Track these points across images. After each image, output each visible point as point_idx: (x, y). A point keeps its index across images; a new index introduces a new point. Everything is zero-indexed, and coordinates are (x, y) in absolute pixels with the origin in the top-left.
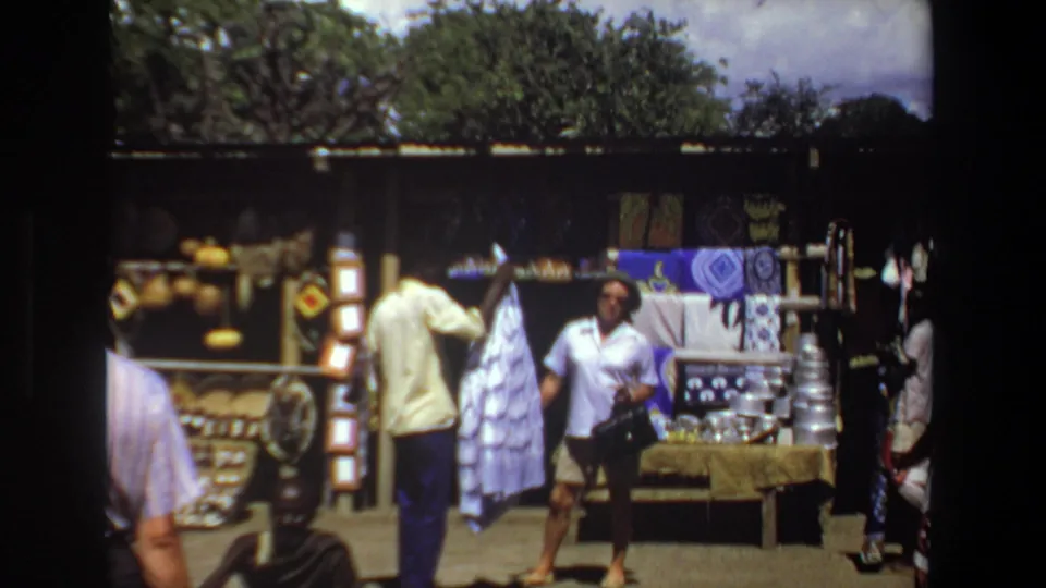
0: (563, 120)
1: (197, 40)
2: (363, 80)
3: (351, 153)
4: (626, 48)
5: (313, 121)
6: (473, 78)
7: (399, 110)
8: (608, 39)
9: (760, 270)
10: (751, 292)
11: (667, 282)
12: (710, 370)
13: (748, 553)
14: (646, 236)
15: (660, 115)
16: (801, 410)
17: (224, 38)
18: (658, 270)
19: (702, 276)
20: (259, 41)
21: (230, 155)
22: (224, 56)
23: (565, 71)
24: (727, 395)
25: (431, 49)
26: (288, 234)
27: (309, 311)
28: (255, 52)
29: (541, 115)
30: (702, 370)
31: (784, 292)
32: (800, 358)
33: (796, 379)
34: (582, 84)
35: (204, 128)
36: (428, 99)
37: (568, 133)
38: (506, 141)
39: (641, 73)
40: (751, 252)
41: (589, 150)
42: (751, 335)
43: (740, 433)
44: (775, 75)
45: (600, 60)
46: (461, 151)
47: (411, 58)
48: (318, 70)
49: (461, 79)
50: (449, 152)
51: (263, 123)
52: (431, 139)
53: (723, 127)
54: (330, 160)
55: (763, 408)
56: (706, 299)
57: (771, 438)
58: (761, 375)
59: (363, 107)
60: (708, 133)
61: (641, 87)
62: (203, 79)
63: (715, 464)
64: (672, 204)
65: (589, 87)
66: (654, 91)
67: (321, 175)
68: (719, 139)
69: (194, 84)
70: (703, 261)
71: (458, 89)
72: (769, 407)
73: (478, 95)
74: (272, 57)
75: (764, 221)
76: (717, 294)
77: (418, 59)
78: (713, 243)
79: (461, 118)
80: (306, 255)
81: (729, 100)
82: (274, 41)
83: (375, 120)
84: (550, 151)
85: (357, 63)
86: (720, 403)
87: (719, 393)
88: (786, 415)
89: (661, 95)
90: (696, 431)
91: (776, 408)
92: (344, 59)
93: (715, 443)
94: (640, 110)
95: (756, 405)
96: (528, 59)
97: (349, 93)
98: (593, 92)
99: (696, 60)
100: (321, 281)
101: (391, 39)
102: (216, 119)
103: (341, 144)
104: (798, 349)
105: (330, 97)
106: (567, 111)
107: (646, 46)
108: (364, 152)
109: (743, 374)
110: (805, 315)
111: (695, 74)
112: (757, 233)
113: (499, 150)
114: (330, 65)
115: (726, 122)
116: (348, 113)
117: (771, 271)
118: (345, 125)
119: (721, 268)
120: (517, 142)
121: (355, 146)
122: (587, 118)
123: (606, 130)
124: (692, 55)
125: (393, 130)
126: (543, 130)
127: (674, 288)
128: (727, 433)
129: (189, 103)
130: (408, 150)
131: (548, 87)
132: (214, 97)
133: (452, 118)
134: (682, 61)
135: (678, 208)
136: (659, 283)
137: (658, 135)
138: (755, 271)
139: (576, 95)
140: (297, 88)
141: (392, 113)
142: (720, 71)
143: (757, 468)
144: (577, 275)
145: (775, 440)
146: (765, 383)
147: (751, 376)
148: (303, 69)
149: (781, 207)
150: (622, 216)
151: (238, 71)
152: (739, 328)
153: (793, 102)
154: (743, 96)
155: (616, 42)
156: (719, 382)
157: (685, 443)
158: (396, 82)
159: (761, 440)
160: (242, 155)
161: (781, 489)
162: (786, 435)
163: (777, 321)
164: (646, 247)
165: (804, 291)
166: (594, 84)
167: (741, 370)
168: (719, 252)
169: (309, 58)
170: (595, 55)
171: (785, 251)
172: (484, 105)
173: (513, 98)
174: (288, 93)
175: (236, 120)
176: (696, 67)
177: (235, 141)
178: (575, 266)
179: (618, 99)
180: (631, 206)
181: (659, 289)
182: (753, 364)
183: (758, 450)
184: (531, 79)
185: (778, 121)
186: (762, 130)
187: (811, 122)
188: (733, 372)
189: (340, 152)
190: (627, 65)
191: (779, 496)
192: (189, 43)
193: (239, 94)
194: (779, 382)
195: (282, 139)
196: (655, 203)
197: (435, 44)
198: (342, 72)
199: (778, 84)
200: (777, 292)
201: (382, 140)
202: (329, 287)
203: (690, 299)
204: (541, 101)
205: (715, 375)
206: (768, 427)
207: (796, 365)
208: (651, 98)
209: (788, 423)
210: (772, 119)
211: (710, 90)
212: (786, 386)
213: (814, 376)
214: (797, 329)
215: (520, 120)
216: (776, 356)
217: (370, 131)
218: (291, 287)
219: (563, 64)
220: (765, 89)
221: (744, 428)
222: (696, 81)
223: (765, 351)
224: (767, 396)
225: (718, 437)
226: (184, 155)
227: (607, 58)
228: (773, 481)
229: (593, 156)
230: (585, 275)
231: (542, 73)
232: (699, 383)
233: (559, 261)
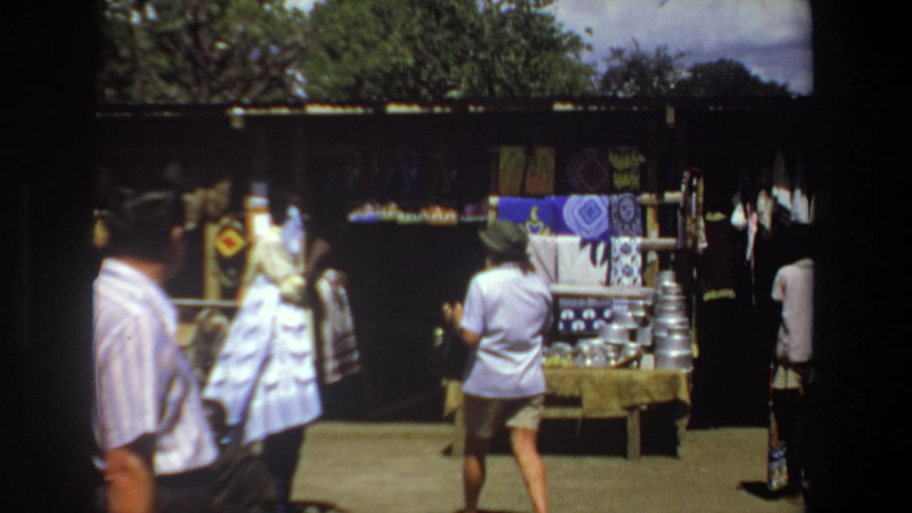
0: (449, 83)
1: (128, 15)
2: (274, 49)
3: (262, 112)
4: (503, 19)
5: (230, 85)
6: (369, 46)
7: (305, 75)
8: (488, 12)
9: (623, 213)
10: (616, 235)
11: (541, 224)
12: (581, 303)
13: (614, 463)
14: (523, 185)
15: (534, 78)
16: (662, 339)
17: (151, 13)
18: (534, 215)
19: (572, 219)
20: (182, 14)
21: (156, 114)
22: (149, 27)
23: (450, 40)
24: (596, 325)
25: (332, 21)
26: (208, 184)
27: (228, 252)
28: (178, 24)
29: (430, 78)
30: (574, 303)
31: (644, 234)
32: (660, 292)
33: (656, 310)
34: (465, 52)
35: (135, 92)
36: (331, 65)
37: (454, 94)
38: (399, 101)
39: (518, 42)
40: (615, 198)
41: (472, 109)
42: (616, 272)
43: (608, 359)
44: (637, 44)
45: (481, 31)
46: (359, 110)
47: (315, 29)
48: (234, 40)
49: (359, 48)
50: (349, 110)
51: (186, 86)
52: (333, 100)
53: (589, 88)
54: (246, 118)
55: (627, 336)
56: (576, 240)
57: (635, 363)
58: (625, 308)
59: (274, 72)
60: (577, 94)
61: (518, 54)
62: (133, 48)
63: (586, 385)
64: (546, 156)
65: (471, 53)
66: (529, 56)
67: (238, 131)
68: (584, 99)
69: (125, 52)
70: (573, 205)
71: (356, 56)
72: (633, 335)
73: (373, 61)
74: (194, 29)
75: (627, 171)
76: (585, 235)
77: (321, 30)
78: (582, 191)
79: (359, 81)
80: (224, 200)
81: (595, 64)
82: (195, 15)
83: (281, 83)
84: (437, 110)
85: (267, 34)
86: (589, 333)
87: (589, 323)
88: (648, 343)
89: (533, 61)
90: (569, 357)
91: (639, 337)
92: (256, 30)
93: (585, 367)
94: (516, 75)
95: (621, 333)
96: (417, 30)
97: (261, 61)
98: (475, 59)
99: (565, 30)
100: (238, 225)
101: (297, 13)
102: (145, 83)
103: (255, 104)
104: (657, 284)
105: (245, 63)
106: (453, 76)
107: (521, 17)
108: (275, 111)
109: (609, 307)
110: (663, 253)
111: (565, 42)
112: (620, 181)
113: (393, 109)
114: (244, 35)
115: (592, 84)
116: (260, 78)
117: (632, 215)
118: (259, 87)
119: (589, 212)
120: (408, 102)
121: (266, 106)
122: (470, 81)
123: (486, 91)
124: (561, 25)
125: (300, 92)
126: (432, 92)
127: (548, 230)
128: (596, 359)
129: (121, 69)
130: (314, 110)
131: (436, 54)
132: (143, 63)
133: (352, 81)
134: (553, 30)
135: (552, 161)
136: (535, 226)
137: (533, 95)
138: (618, 215)
139: (460, 61)
140: (216, 56)
141: (299, 77)
142: (586, 39)
143: (623, 389)
144: (463, 218)
145: (639, 366)
146: (630, 314)
147: (616, 308)
148: (219, 39)
149: (642, 159)
150: (501, 166)
151: (163, 40)
152: (605, 268)
153: (652, 67)
154: (607, 60)
155: (495, 14)
156: (589, 314)
157: (559, 367)
158: (302, 50)
159: (626, 365)
160: (167, 114)
161: (644, 407)
162: (648, 360)
163: (639, 259)
164: (523, 194)
165: (662, 234)
166: (476, 51)
167: (607, 303)
168: (587, 198)
169: (226, 29)
170: (478, 25)
171: (646, 197)
172: (379, 70)
173: (405, 64)
174: (208, 60)
175: (162, 84)
176: (565, 36)
177: (162, 102)
178: (460, 211)
179: (498, 65)
181: (535, 231)
182: (619, 297)
183: (624, 373)
184: (420, 45)
185: (637, 83)
186: (624, 91)
187: (666, 84)
188: (602, 305)
189: (253, 112)
190: (505, 34)
191: (642, 414)
192: (120, 16)
193: (163, 61)
194: (641, 314)
195: (203, 101)
196: (530, 153)
197: (336, 16)
198: (255, 41)
199: (638, 51)
200: (638, 234)
201: (290, 100)
202: (245, 231)
203: (562, 240)
204: (429, 66)
205: (586, 307)
206: (632, 353)
207: (656, 298)
208: (526, 64)
209: (650, 349)
210: (632, 81)
211: (577, 56)
212: (648, 317)
213: (672, 308)
214: (656, 267)
215: (411, 82)
216: (638, 290)
217: (279, 93)
218: (212, 230)
219: (448, 34)
220: (627, 55)
221: (612, 354)
222: (565, 49)
223: (628, 285)
224: (632, 326)
225: (589, 362)
226: (116, 115)
227: (488, 28)
228: (637, 400)
229: (476, 115)
230: (469, 218)
231: (431, 42)
232: (571, 314)
233: (446, 207)
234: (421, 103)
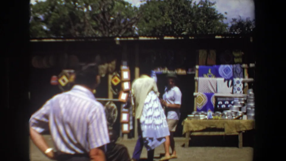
0: (183, 30)
1: (83, 9)
2: (128, 19)
3: (126, 39)
4: (199, 10)
5: (115, 30)
6: (158, 18)
8: (195, 7)
9: (237, 71)
10: (235, 77)
11: (212, 75)
12: (224, 99)
13: (235, 149)
14: (206, 62)
15: (209, 28)
16: (249, 110)
17: (90, 8)
18: (210, 71)
19: (222, 73)
20: (100, 8)
21: (93, 40)
22: (90, 13)
23: (183, 16)
24: (229, 106)
25: (146, 10)
26: (109, 62)
27: (115, 84)
28: (99, 12)
29: (177, 28)
30: (222, 99)
31: (244, 77)
32: (249, 96)
33: (247, 101)
34: (188, 20)
35: (85, 33)
36: (146, 24)
37: (184, 33)
38: (168, 36)
39: (204, 17)
40: (235, 66)
41: (190, 38)
42: (235, 89)
43: (233, 116)
44: (240, 17)
45: (192, 13)
46: (156, 38)
47: (141, 13)
48: (116, 17)
49: (155, 19)
50: (152, 38)
51: (101, 31)
52: (148, 35)
53: (226, 31)
54: (120, 41)
55: (238, 109)
56: (223, 79)
57: (241, 118)
58: (238, 100)
59: (129, 27)
60: (222, 33)
61: (204, 20)
62: (85, 19)
63: (226, 125)
64: (213, 53)
65: (190, 20)
66: (207, 21)
67: (118, 45)
68: (225, 35)
69: (82, 21)
70: (222, 68)
71: (154, 21)
72: (240, 109)
73: (159, 23)
74: (103, 13)
75: (238, 57)
76: (226, 78)
77: (143, 13)
78: (224, 63)
79: (155, 29)
80: (114, 67)
81: (228, 24)
82: (104, 9)
83: (131, 30)
84: (180, 38)
85: (126, 14)
86: (227, 108)
87: (227, 105)
88: (245, 111)
89: (208, 23)
90: (221, 116)
91: (242, 109)
92: (123, 13)
93: (226, 119)
94: (204, 27)
95: (237, 109)
96: (172, 13)
97: (124, 23)
98: (190, 22)
99: (219, 13)
100: (118, 75)
101: (135, 8)
102: (88, 30)
103: (123, 37)
104: (248, 93)
105: (119, 24)
106: (184, 28)
107: (205, 9)
108: (129, 39)
109: (233, 100)
110: (249, 83)
111: (218, 17)
112: (236, 60)
113: (166, 38)
114: (119, 15)
115: (227, 30)
116: (124, 28)
117: (240, 71)
118: (124, 31)
119: (227, 71)
120: (171, 36)
121: (127, 37)
122: (189, 29)
123: (194, 32)
124: (217, 11)
125: (136, 33)
126: (177, 32)
127: (214, 76)
128: (229, 117)
129: (81, 26)
130: (141, 38)
131: (179, 21)
132: (88, 24)
133: (152, 29)
134: (215, 13)
135: (215, 54)
136: (210, 75)
137: (209, 33)
138: (236, 71)
139: (186, 23)
140: (110, 21)
141: (136, 28)
142: (225, 16)
143: (237, 126)
144: (188, 73)
145: (242, 119)
146: (239, 103)
147: (235, 101)
148: (111, 16)
149: (243, 53)
150: (200, 56)
151: (94, 17)
152: (232, 88)
153: (245, 24)
154: (231, 22)
155: (197, 8)
156: (227, 102)
157: (218, 119)
158: (137, 19)
159: (238, 118)
160: (96, 40)
161: (244, 132)
162: (245, 117)
163: (242, 85)
164: (206, 64)
165: (249, 77)
166: (191, 20)
167: (232, 99)
168: (226, 66)
169: (113, 13)
170: (191, 12)
171: (244, 65)
172: (161, 26)
173: (169, 24)
174: (108, 23)
175: (94, 30)
176: (218, 15)
177: (94, 36)
178: (187, 70)
179: (198, 24)
180: (202, 54)
181: (210, 76)
182: (236, 97)
183: (237, 121)
184: (174, 18)
185: (241, 29)
186: (237, 32)
187: (250, 30)
188: (230, 100)
189: (122, 39)
190: (200, 14)
191: (243, 134)
192: (81, 10)
193: (94, 23)
194: (243, 102)
195: (107, 35)
196: (208, 52)
197: (147, 9)
198: (123, 17)
199: (241, 19)
200: (242, 77)
201: (134, 35)
202: (121, 77)
203: (218, 79)
204: (177, 25)
205: (225, 101)
206: (240, 115)
207: (247, 97)
208: (206, 24)
209: (245, 114)
210: (239, 29)
211: (222, 21)
212: (245, 103)
213: (252, 100)
214: (247, 88)
215: (171, 30)
216: (242, 95)
217: (130, 33)
218: (110, 77)
219: (182, 14)
220: (237, 21)
221: (234, 115)
222: (219, 19)
223: (239, 94)
224: (240, 106)
225: (227, 118)
226: (80, 40)
227: (194, 12)
228: (241, 130)
229: (191, 40)
230: (190, 73)
231: (177, 17)
232: (221, 103)
233: (182, 69)
234: (175, 36)
